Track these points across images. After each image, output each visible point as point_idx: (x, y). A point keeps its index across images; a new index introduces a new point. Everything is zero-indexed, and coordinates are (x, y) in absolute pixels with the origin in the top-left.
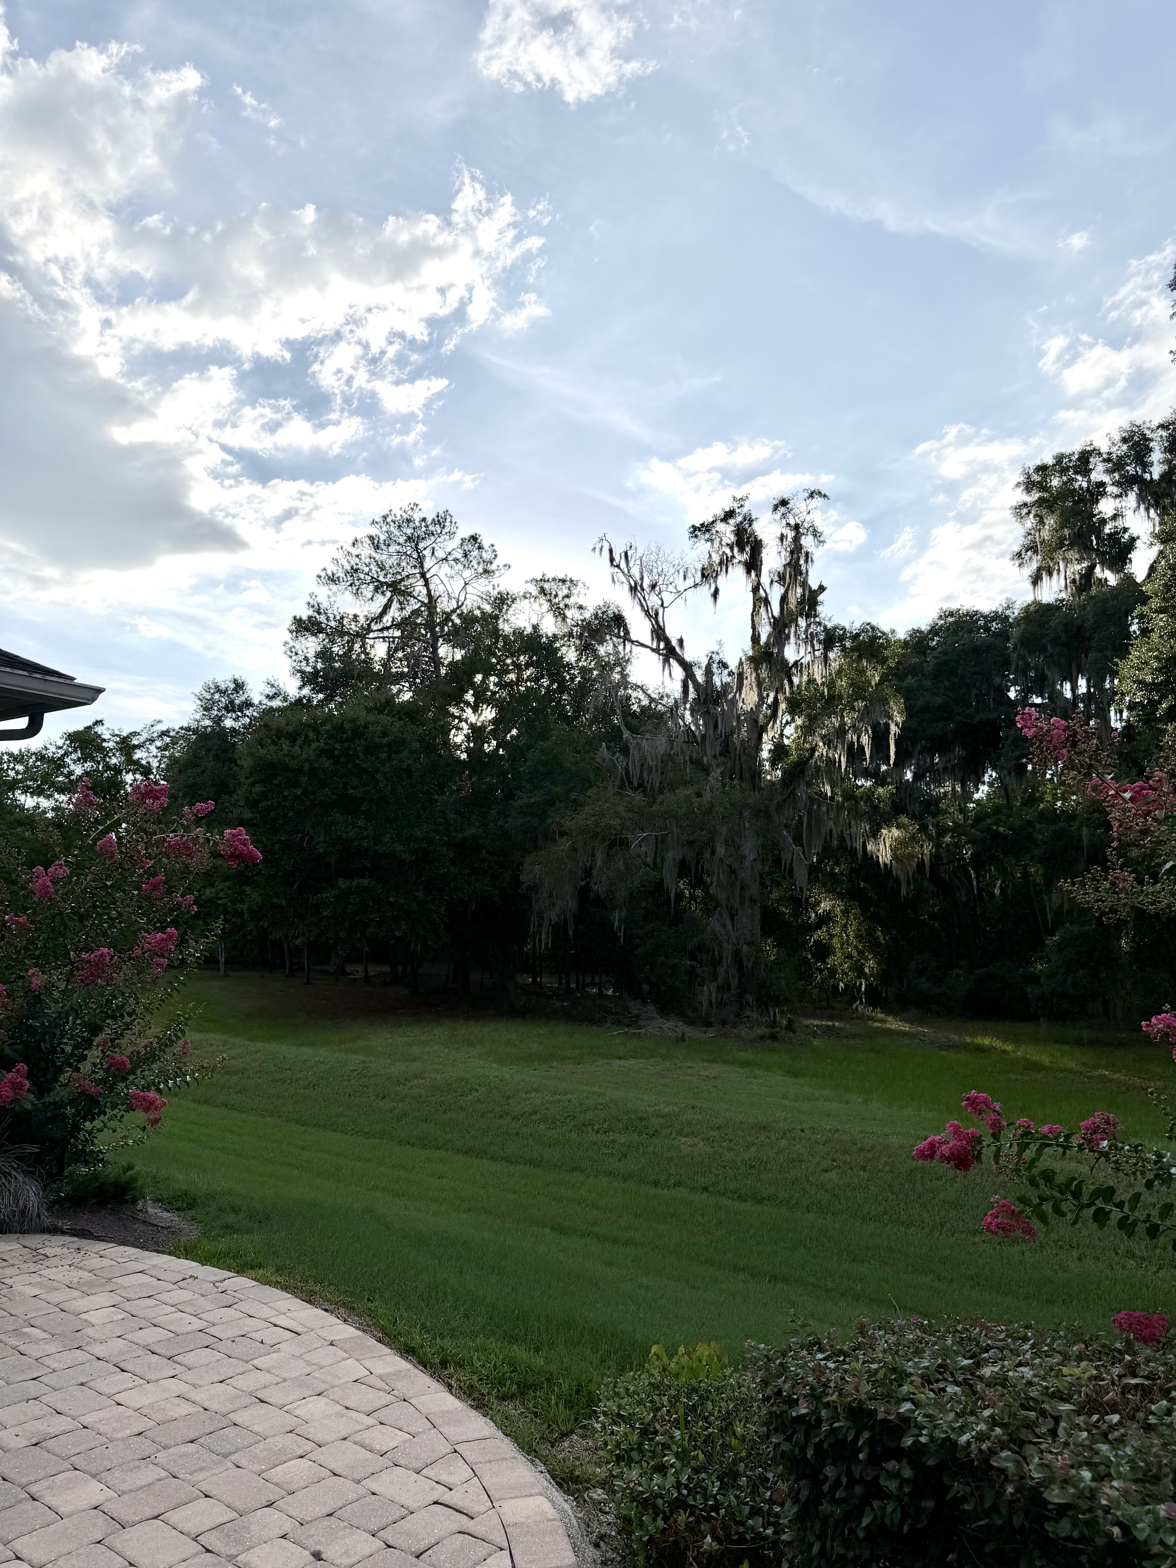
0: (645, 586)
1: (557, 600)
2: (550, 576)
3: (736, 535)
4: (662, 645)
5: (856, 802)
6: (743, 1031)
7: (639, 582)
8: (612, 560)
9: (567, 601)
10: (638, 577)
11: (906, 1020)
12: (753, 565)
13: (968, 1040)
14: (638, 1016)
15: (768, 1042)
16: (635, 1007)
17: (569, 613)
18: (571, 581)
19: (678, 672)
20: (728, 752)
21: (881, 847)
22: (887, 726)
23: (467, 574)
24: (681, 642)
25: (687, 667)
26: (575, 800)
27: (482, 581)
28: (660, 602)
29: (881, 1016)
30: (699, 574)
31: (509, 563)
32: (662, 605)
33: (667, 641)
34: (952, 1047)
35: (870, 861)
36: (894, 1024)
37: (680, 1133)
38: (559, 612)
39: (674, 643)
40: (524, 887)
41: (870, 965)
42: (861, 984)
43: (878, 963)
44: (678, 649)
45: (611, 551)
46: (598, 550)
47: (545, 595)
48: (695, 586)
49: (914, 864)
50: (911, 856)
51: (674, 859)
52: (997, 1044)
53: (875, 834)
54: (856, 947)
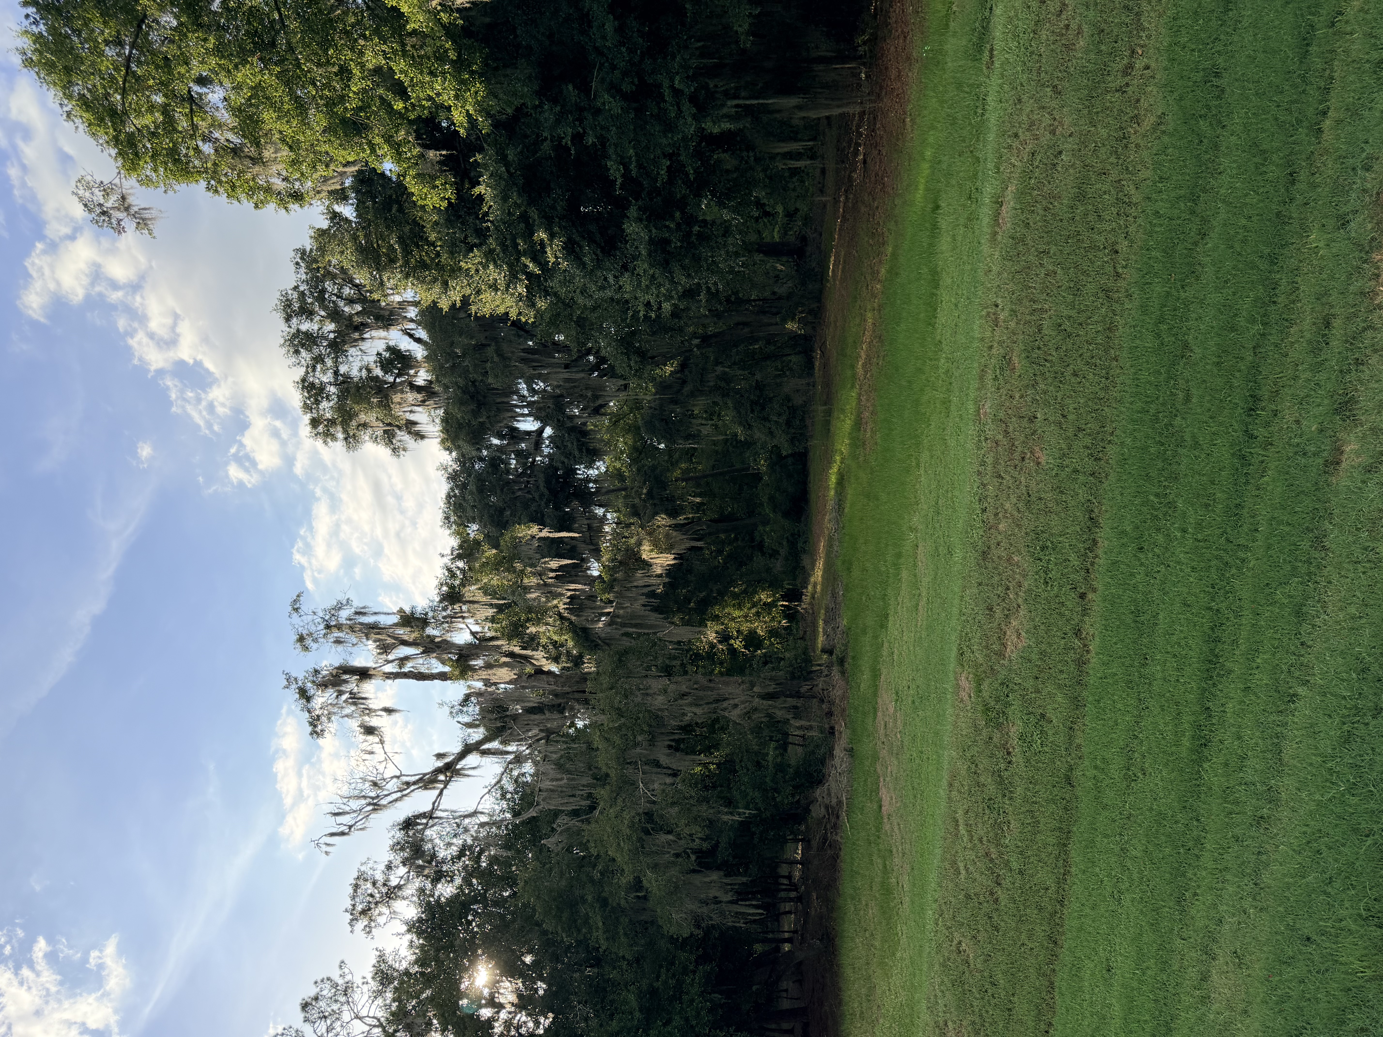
0: (373, 794)
1: (378, 895)
2: (348, 903)
3: (326, 686)
4: (442, 777)
5: (615, 580)
6: (837, 693)
7: (369, 800)
8: (343, 834)
9: (379, 884)
10: (363, 802)
11: (813, 565)
12: (364, 674)
13: (832, 493)
14: (827, 807)
15: (846, 665)
16: (817, 811)
17: (394, 882)
18: (358, 878)
19: (472, 759)
20: (560, 705)
21: (657, 561)
22: (541, 539)
23: (346, 1016)
24: (440, 756)
25: (468, 749)
26: (602, 874)
27: (356, 996)
28: (395, 780)
29: (810, 588)
30: (370, 738)
31: (338, 963)
32: (398, 777)
33: (439, 771)
34: (840, 505)
35: (671, 572)
36: (818, 575)
37: (1001, 654)
38: (392, 893)
39: (440, 764)
40: (696, 932)
41: (764, 597)
42: (782, 606)
43: (763, 590)
44: (448, 760)
45: (332, 835)
46: (328, 849)
47: (370, 909)
48: (382, 742)
49: (675, 534)
50: (667, 536)
51: (668, 755)
52: (835, 469)
53: (647, 565)
54: (750, 609)
